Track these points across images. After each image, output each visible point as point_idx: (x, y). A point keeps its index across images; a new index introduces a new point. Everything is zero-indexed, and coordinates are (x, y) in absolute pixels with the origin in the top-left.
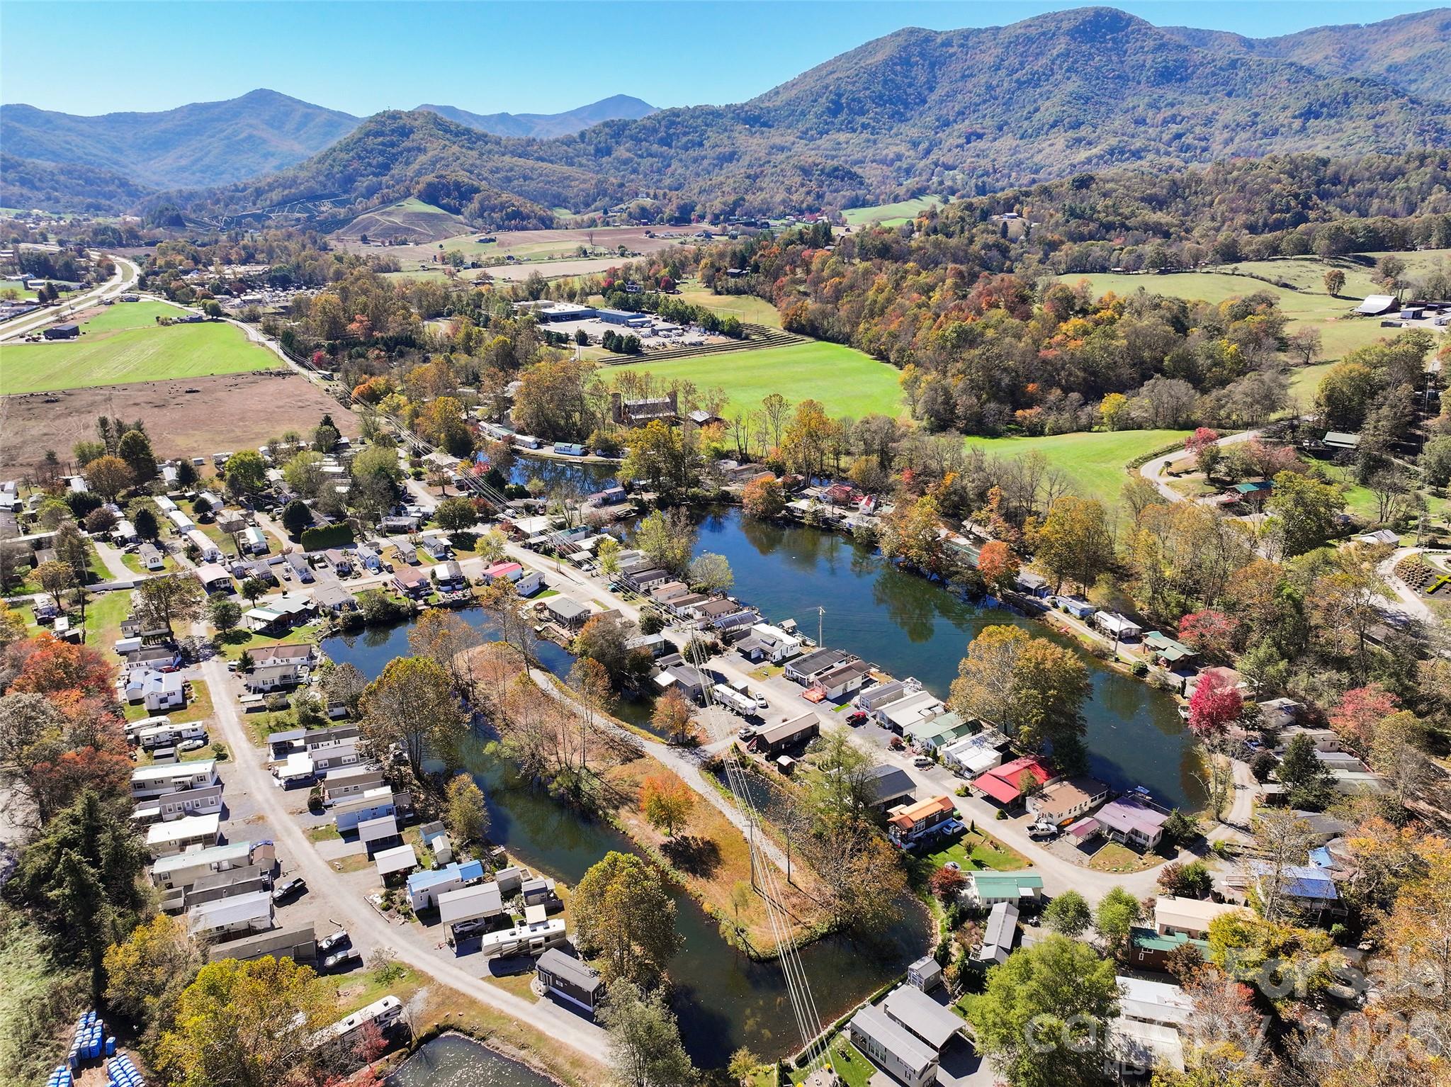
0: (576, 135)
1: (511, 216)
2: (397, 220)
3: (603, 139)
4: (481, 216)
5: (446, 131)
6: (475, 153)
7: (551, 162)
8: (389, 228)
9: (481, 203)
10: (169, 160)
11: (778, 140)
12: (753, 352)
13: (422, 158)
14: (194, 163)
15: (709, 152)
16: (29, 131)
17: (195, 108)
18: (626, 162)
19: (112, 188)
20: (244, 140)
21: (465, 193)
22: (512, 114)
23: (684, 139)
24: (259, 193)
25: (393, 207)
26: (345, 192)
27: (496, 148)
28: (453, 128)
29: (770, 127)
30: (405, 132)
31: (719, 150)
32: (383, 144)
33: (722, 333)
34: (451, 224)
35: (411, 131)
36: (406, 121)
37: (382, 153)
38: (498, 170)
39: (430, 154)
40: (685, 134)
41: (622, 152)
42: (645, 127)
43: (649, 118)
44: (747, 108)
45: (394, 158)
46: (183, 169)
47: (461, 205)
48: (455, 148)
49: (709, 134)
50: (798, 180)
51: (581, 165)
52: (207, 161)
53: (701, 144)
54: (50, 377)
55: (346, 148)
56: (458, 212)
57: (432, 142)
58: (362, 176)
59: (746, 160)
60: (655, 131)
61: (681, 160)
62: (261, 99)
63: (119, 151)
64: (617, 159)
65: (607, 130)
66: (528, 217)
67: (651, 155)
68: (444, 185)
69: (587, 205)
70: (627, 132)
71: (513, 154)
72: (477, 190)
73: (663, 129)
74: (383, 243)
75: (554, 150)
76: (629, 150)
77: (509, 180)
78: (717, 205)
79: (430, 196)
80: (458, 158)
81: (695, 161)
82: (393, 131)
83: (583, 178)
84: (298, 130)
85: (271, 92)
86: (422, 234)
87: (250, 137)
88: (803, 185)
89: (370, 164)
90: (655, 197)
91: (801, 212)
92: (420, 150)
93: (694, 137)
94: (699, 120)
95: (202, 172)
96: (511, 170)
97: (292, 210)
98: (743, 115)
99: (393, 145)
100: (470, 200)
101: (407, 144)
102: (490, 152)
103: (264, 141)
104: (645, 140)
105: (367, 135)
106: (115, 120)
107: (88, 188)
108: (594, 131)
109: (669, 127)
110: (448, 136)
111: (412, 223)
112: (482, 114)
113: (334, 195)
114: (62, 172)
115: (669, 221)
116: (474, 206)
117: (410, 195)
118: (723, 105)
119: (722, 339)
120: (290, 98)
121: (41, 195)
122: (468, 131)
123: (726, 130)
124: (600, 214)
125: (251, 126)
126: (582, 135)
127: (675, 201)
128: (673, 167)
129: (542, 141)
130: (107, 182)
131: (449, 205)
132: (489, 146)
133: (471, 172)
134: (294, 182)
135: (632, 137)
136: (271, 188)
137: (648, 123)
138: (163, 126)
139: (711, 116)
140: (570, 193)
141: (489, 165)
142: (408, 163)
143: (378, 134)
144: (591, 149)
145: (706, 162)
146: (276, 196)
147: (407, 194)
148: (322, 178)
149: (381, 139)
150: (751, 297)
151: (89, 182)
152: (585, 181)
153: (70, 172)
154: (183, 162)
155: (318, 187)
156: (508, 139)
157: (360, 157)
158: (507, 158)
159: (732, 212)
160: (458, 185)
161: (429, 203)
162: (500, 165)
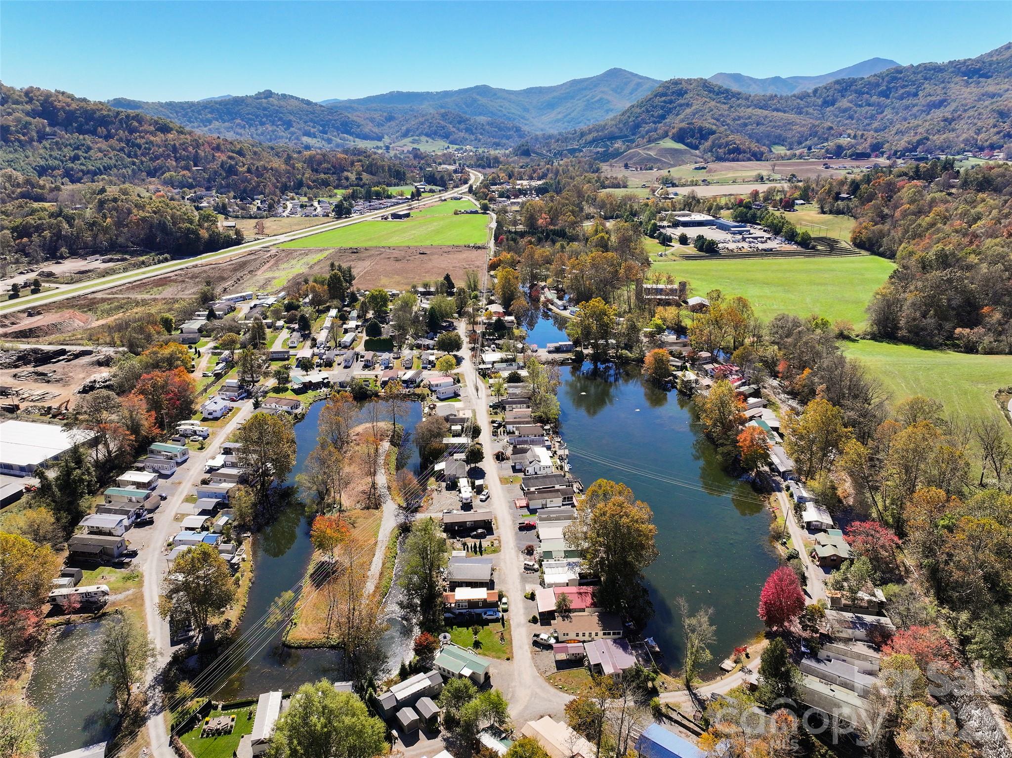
0: (810, 91)
1: (731, 152)
2: (652, 153)
3: (831, 93)
4: (711, 151)
5: (710, 92)
6: (726, 107)
7: (785, 112)
8: (645, 159)
9: (713, 142)
10: (553, 115)
11: (991, 89)
12: (807, 259)
13: (688, 111)
14: (565, 117)
15: (922, 100)
16: (482, 100)
17: (574, 82)
18: (845, 111)
19: (511, 133)
20: (596, 102)
21: (704, 134)
22: (784, 77)
23: (902, 91)
24: (582, 134)
25: (653, 145)
26: (633, 135)
27: (743, 102)
28: (716, 89)
29: (988, 77)
30: (681, 93)
31: (929, 98)
32: (665, 102)
33: (797, 243)
34: (688, 156)
35: (686, 93)
36: (684, 85)
37: (662, 108)
38: (739, 118)
39: (693, 108)
40: (903, 87)
41: (844, 103)
42: (869, 83)
43: (875, 75)
44: (969, 63)
45: (669, 111)
46: (558, 121)
47: (700, 143)
48: (713, 103)
49: (926, 86)
50: (992, 121)
51: (807, 113)
52: (573, 115)
53: (916, 95)
54: (370, 240)
55: (640, 106)
56: (696, 148)
57: (697, 100)
58: (646, 123)
59: (953, 106)
60: (878, 85)
61: (893, 108)
62: (614, 74)
63: (526, 110)
64: (839, 108)
65: (837, 87)
66: (745, 152)
67: (869, 105)
68: (691, 129)
69: (800, 143)
70: (853, 88)
71: (757, 106)
72: (714, 133)
73: (885, 84)
74: (637, 169)
75: (789, 103)
76: (851, 102)
77: (746, 125)
78: (902, 144)
79: (680, 137)
80: (712, 110)
81: (907, 108)
82: (673, 93)
83: (802, 123)
84: (631, 93)
85: (620, 70)
86: (665, 162)
87: (601, 99)
88: (995, 126)
89: (653, 116)
90: (855, 137)
91: (982, 149)
92: (688, 105)
93: (912, 89)
94: (919, 76)
95: (569, 122)
96: (750, 117)
97: (596, 146)
98: (963, 69)
99: (671, 102)
100: (706, 139)
101: (681, 101)
102: (739, 105)
103: (609, 102)
104: (867, 93)
105: (656, 96)
106: (530, 92)
107: (499, 133)
108: (825, 88)
109: (889, 82)
110: (711, 95)
111: (661, 156)
112: (760, 78)
113: (626, 136)
114: (488, 124)
115: (850, 156)
116: (708, 144)
117: (667, 136)
118: (946, 61)
119: (794, 247)
120: (631, 73)
121: (473, 137)
122: (727, 91)
123: (943, 82)
124: (806, 150)
125: (603, 92)
126: (815, 91)
127: (869, 141)
128: (885, 114)
129: (781, 96)
130: (509, 129)
131: (691, 143)
132: (740, 102)
133: (718, 120)
134: (604, 128)
135: (856, 92)
136: (590, 131)
137: (873, 80)
138: (555, 94)
139: (931, 72)
140: (789, 135)
141: (733, 115)
142: (677, 115)
143: (664, 95)
144: (820, 101)
145: (916, 109)
146: (590, 137)
147: (665, 135)
148: (621, 125)
149: (663, 98)
150: (846, 217)
151: (500, 129)
152: (804, 125)
153: (492, 124)
154: (560, 116)
155: (616, 130)
156: (756, 95)
157: (648, 111)
158: (750, 110)
159: (914, 149)
160: (701, 129)
161: (678, 142)
162: (742, 114)
